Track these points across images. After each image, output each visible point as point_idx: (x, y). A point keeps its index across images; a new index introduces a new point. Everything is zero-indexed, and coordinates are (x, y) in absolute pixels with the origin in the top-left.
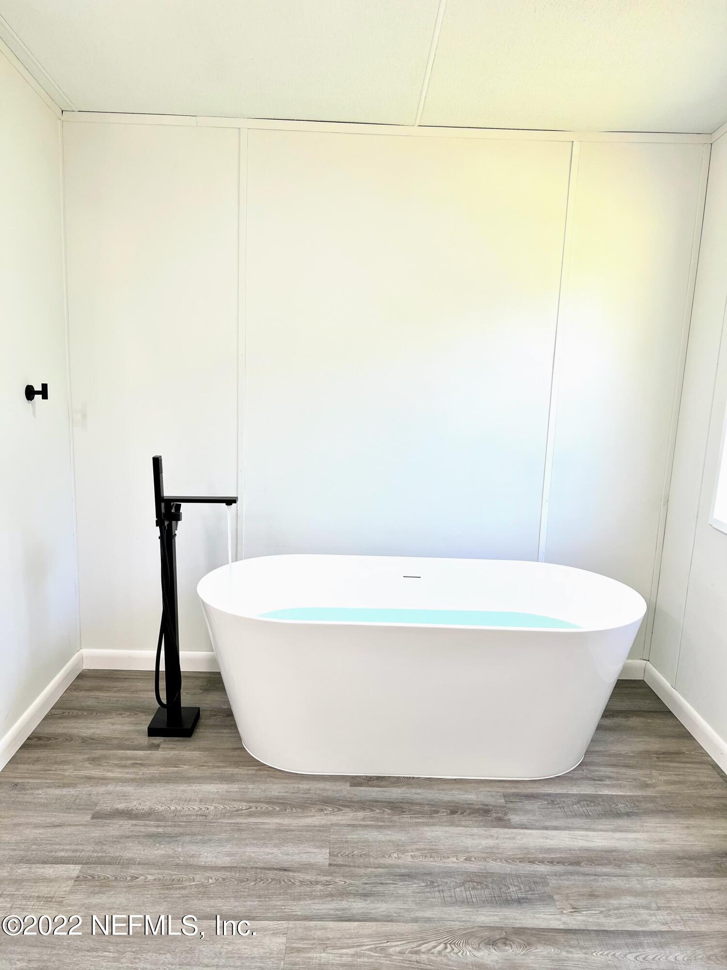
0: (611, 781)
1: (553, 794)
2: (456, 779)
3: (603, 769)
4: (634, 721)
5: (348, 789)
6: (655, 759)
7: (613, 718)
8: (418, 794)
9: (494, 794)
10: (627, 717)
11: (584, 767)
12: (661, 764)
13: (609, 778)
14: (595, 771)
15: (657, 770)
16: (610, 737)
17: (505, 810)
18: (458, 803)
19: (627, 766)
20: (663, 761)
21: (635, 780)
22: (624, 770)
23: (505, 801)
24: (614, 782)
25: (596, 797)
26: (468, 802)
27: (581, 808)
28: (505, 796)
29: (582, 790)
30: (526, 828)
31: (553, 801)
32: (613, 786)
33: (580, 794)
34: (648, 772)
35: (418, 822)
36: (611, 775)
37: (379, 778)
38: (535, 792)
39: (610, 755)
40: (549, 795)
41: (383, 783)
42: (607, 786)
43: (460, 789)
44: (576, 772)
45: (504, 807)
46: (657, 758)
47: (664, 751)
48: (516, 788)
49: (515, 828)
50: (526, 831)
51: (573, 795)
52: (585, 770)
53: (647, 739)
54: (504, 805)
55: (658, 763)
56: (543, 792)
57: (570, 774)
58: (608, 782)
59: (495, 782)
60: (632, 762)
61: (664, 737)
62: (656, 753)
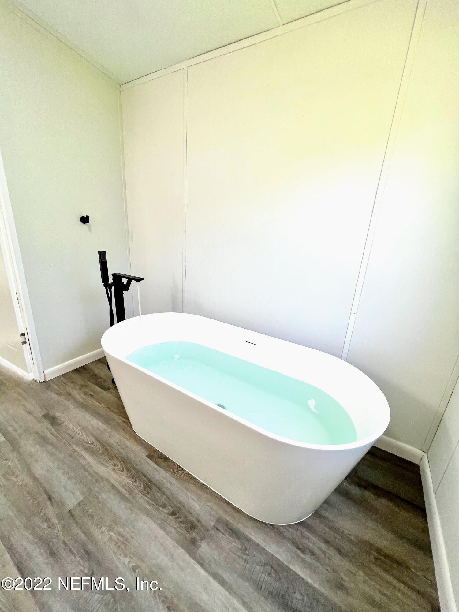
0: (311, 558)
1: (253, 541)
2: (204, 485)
3: (314, 539)
4: (382, 503)
5: (143, 457)
6: (372, 558)
7: (364, 490)
8: (171, 483)
9: (213, 513)
10: (378, 495)
11: (301, 528)
12: (375, 568)
13: (313, 553)
14: (306, 538)
15: (365, 574)
16: (347, 508)
17: (206, 535)
18: (184, 506)
19: (340, 551)
20: (379, 566)
21: (334, 571)
22: (332, 552)
23: (214, 526)
24: (313, 562)
25: (283, 568)
26: (191, 511)
27: (261, 573)
28: (219, 520)
29: (278, 553)
30: (202, 565)
31: (246, 549)
32: (309, 566)
33: (273, 555)
34: (354, 569)
35: (145, 508)
36: (318, 551)
37: (166, 459)
38: (241, 530)
39: (332, 528)
40: (248, 540)
41: (163, 464)
42: (303, 561)
43: (197, 495)
44: (290, 529)
45: (208, 530)
46: (376, 558)
47: (388, 553)
48: (233, 518)
49: (194, 558)
50: (199, 568)
51: (267, 553)
52: (299, 532)
53: (380, 528)
54: (210, 528)
55: (371, 565)
56: (248, 534)
57: (284, 528)
58: (307, 557)
59: (224, 503)
60: (347, 547)
61: (400, 536)
62: (379, 551)
